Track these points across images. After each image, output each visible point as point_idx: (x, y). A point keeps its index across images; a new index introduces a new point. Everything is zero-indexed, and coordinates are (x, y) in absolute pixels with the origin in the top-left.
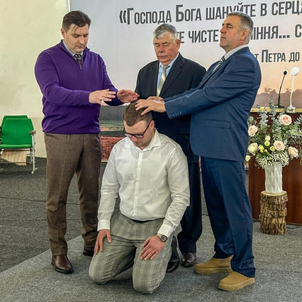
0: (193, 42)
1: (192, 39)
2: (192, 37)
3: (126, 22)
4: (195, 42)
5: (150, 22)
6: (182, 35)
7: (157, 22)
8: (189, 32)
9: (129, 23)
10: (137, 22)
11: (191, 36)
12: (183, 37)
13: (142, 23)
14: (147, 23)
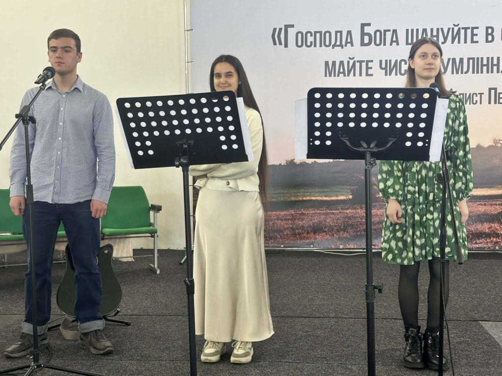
0: (386, 75)
1: (384, 71)
2: (385, 69)
3: (281, 44)
4: (390, 75)
5: (321, 46)
6: (370, 65)
7: (331, 46)
8: (381, 61)
9: (286, 46)
10: (300, 44)
11: (384, 66)
12: (371, 68)
13: (307, 46)
14: (315, 46)
